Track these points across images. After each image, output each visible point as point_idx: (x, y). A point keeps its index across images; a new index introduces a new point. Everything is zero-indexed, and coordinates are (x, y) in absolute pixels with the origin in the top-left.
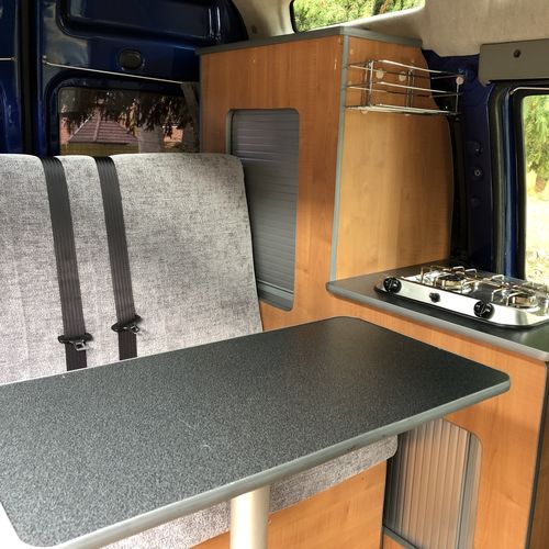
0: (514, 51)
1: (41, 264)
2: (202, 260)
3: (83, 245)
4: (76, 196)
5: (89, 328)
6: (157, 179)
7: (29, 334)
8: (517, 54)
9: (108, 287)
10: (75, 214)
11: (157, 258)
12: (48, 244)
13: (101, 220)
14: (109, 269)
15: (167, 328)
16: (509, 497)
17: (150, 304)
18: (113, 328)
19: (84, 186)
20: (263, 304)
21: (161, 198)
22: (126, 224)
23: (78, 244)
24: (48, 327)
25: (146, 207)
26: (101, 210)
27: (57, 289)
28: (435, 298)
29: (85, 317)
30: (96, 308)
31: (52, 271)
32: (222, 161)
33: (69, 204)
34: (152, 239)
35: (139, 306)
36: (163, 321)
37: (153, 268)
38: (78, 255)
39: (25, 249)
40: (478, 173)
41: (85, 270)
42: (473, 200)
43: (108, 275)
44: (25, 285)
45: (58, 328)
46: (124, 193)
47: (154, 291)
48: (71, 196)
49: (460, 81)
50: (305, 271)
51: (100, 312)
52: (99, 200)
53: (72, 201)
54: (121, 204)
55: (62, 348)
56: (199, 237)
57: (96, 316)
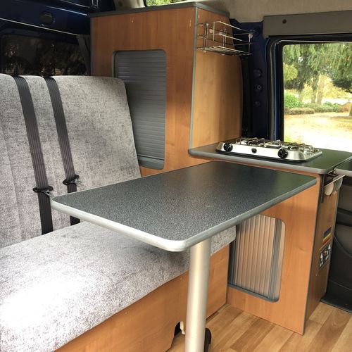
0: (282, 20)
1: (20, 143)
2: (108, 141)
3: (43, 131)
4: (36, 100)
5: (50, 183)
6: (81, 91)
7: (16, 187)
8: (285, 22)
9: (59, 157)
10: (37, 112)
11: (84, 140)
12: (23, 130)
13: (52, 115)
14: (59, 146)
15: (93, 182)
16: (301, 249)
17: (83, 168)
18: (64, 183)
19: (40, 94)
20: (142, 168)
21: (84, 103)
22: (66, 119)
23: (40, 130)
24: (27, 182)
25: (76, 108)
26: (51, 110)
27: (30, 158)
28: (254, 151)
29: (48, 176)
30: (53, 171)
31: (27, 147)
32: (114, 81)
33: (32, 105)
34: (81, 128)
35: (77, 169)
36: (90, 178)
37: (83, 146)
38: (41, 137)
39: (10, 133)
40: (259, 88)
41: (45, 147)
42: (256, 103)
43: (58, 150)
44: (12, 155)
45: (32, 183)
46: (64, 99)
47: (84, 160)
48: (33, 100)
49: (250, 36)
50: (173, 145)
51: (55, 173)
52: (50, 103)
53: (35, 104)
54: (62, 106)
55: (36, 195)
56: (106, 128)
57: (53, 175)
